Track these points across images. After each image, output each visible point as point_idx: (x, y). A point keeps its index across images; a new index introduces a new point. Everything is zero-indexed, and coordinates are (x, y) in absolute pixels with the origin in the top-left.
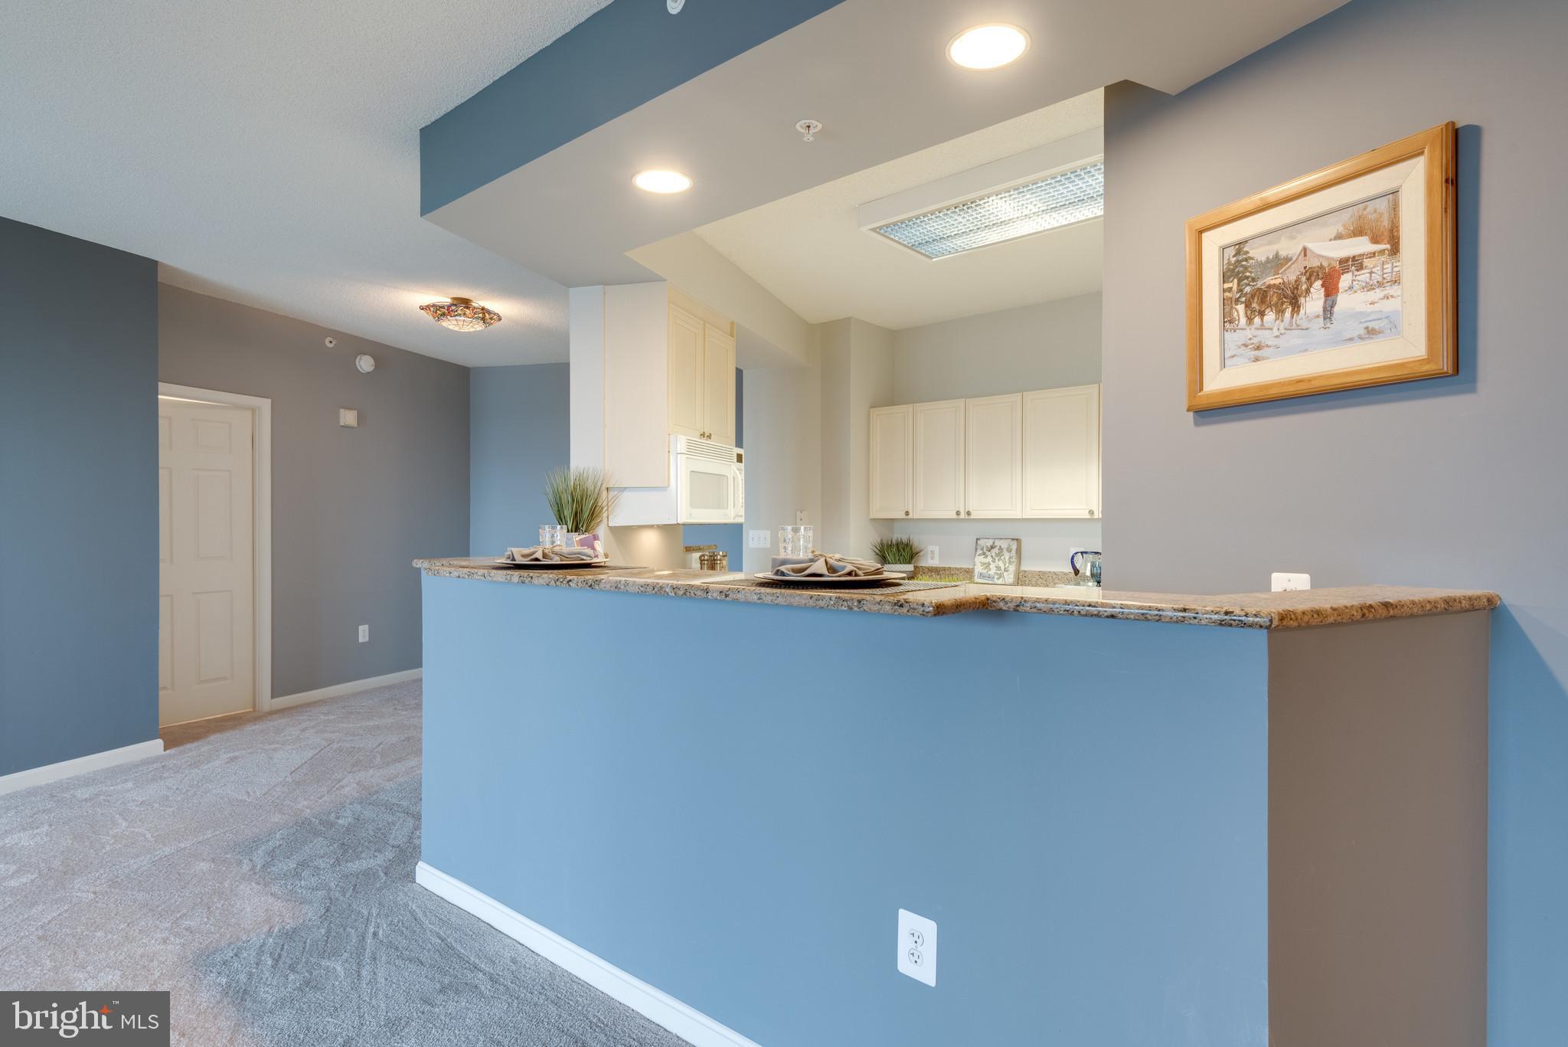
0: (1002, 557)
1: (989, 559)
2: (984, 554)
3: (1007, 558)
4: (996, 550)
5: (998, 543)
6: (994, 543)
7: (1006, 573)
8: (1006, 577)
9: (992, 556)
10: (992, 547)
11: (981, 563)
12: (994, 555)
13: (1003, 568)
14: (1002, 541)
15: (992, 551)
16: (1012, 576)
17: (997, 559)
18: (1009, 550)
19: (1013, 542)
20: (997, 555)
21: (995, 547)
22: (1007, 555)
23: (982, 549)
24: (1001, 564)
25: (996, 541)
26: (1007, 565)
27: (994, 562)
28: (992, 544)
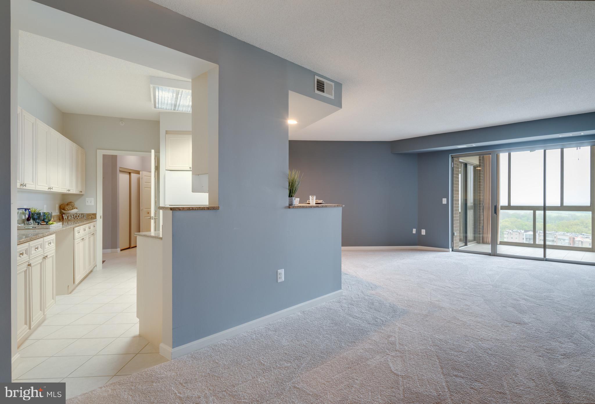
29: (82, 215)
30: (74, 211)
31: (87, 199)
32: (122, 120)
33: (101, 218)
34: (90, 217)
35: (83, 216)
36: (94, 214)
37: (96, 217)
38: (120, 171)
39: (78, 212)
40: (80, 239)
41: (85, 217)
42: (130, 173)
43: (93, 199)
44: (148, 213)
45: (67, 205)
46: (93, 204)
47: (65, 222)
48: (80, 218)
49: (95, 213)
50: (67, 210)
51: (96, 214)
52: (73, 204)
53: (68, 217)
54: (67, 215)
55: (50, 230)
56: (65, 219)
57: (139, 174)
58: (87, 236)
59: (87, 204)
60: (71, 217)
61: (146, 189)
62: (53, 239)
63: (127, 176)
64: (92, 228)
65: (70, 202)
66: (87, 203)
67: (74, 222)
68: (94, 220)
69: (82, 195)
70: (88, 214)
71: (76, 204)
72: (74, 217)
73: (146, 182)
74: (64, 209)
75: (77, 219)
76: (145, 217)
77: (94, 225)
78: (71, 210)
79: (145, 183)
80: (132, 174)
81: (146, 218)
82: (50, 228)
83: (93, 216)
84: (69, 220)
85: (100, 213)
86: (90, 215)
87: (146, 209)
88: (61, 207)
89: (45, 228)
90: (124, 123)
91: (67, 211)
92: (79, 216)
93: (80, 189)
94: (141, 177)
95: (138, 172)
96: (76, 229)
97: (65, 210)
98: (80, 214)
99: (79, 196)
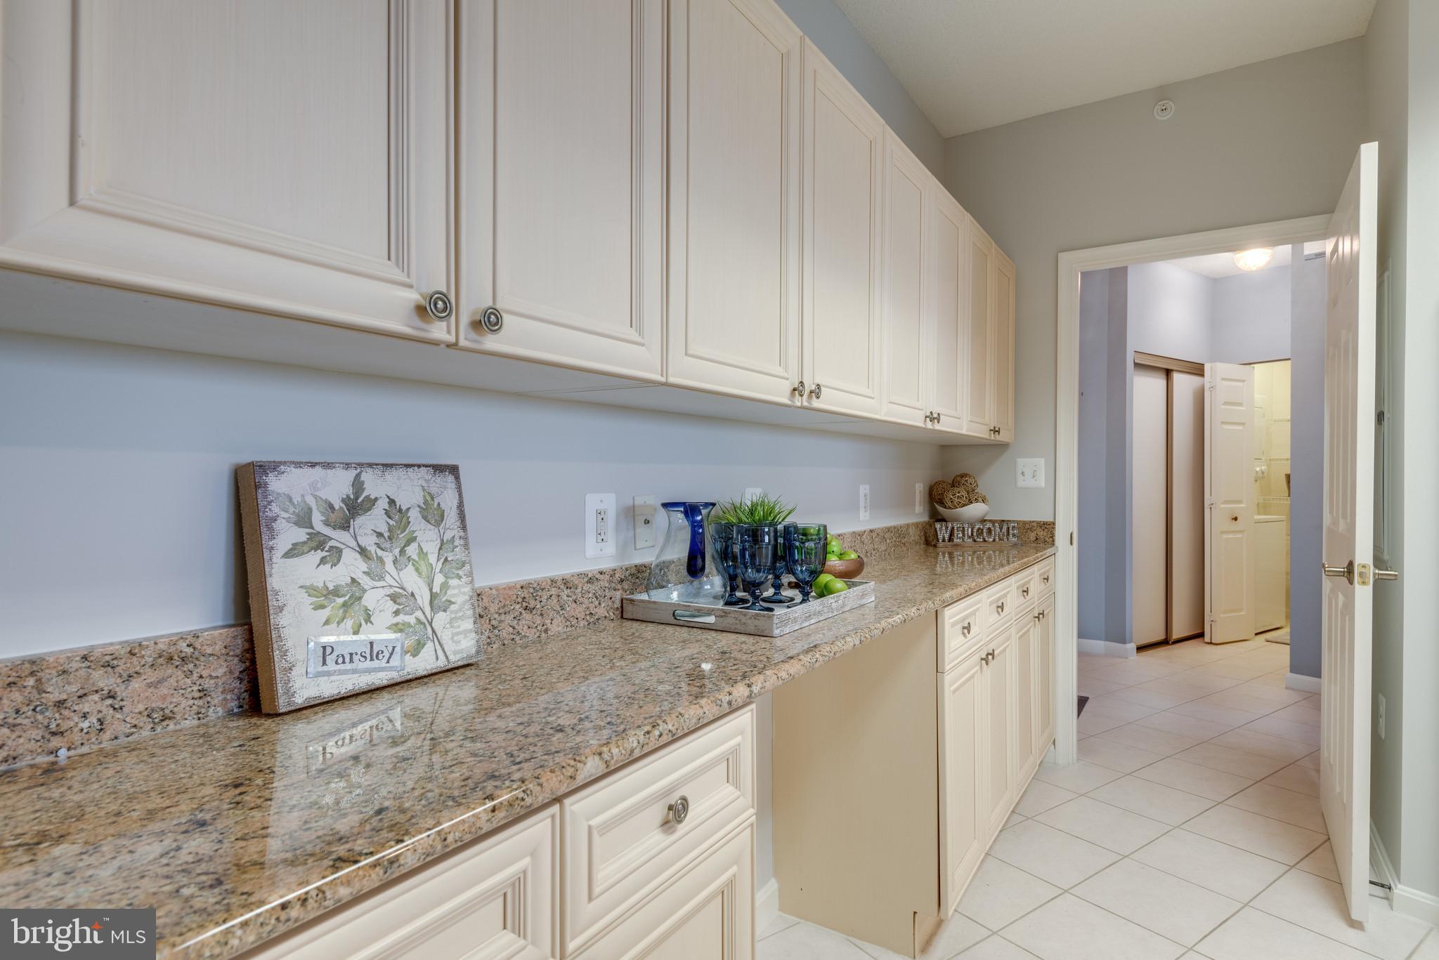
0: (412, 550)
1: (352, 566)
2: (317, 542)
3: (431, 548)
4: (371, 523)
5: (375, 485)
6: (358, 485)
7: (440, 619)
8: (445, 636)
9: (363, 552)
10: (356, 506)
11: (311, 590)
12: (369, 541)
13: (423, 599)
14: (392, 476)
15: (359, 521)
16: (468, 624)
17: (388, 558)
18: (432, 514)
19: (439, 479)
20: (386, 538)
21: (372, 502)
22: (428, 538)
23: (303, 520)
24: (411, 580)
25: (368, 477)
26: (439, 579)
27: (378, 576)
28: (347, 490)
29: (1001, 528)
30: (975, 510)
31: (1021, 461)
32: (1162, 94)
33: (1071, 543)
34: (1032, 536)
35: (1004, 530)
36: (1045, 523)
37: (1052, 537)
38: (1137, 365)
39: (987, 514)
40: (976, 658)
41: (1014, 535)
42: (1168, 373)
43: (1041, 462)
44: (1236, 519)
45: (953, 486)
46: (1041, 481)
47: (944, 554)
48: (994, 540)
49: (1050, 519)
50: (950, 504)
51: (1054, 524)
52: (970, 480)
53: (952, 534)
54: (950, 525)
55: (778, 642)
56: (944, 540)
57: (1203, 375)
58: (1013, 630)
59: (1021, 482)
60: (964, 535)
61: (1226, 427)
62: (735, 751)
63: (1158, 383)
64: (1036, 587)
65: (962, 476)
66: (1020, 477)
67: (974, 552)
68: (1049, 551)
69: (1002, 447)
70: (1025, 523)
71: (985, 483)
72: (972, 534)
73: (1226, 403)
74: (941, 503)
75: (985, 541)
76: (1222, 532)
77: (1044, 573)
78: (964, 505)
79: (1223, 407)
80: (1177, 377)
81: (1225, 536)
82: (777, 632)
83: (1041, 534)
84: (957, 545)
85: (1067, 524)
86: (1031, 529)
87: (1226, 502)
88: (935, 492)
89: (751, 629)
90: (1171, 103)
91: (950, 508)
92: (989, 529)
93: (991, 419)
94: (1207, 387)
95: (1197, 370)
96: (951, 616)
97: (945, 507)
98: (993, 522)
99: (992, 449)
